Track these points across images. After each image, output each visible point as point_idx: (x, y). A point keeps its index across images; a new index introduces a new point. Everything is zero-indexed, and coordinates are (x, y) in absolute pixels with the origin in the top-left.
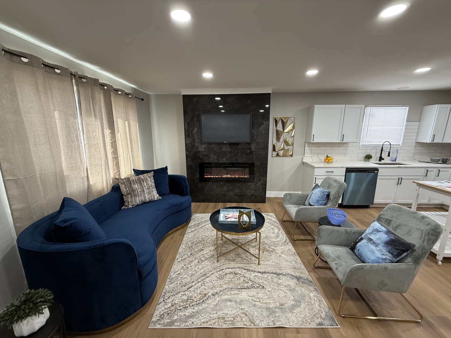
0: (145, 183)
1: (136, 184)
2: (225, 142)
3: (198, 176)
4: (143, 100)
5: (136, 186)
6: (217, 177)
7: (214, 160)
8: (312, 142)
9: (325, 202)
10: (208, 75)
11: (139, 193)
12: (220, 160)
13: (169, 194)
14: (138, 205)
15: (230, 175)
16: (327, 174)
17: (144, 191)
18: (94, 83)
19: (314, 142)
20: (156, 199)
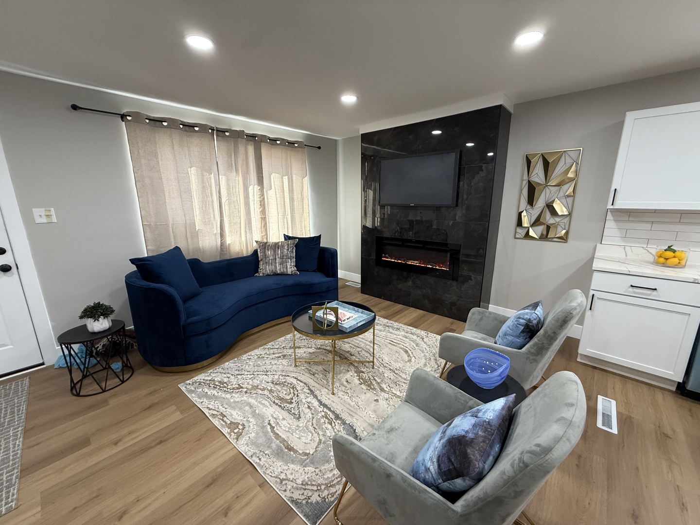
0: (280, 250)
1: (270, 251)
2: (411, 205)
3: (373, 257)
4: (319, 148)
5: (269, 252)
6: (399, 261)
7: (396, 234)
8: (612, 207)
9: (520, 341)
10: (349, 99)
11: (270, 261)
12: (405, 234)
13: (314, 271)
14: (268, 275)
15: (418, 262)
16: (635, 293)
17: (276, 259)
18: (238, 135)
19: (617, 206)
20: (289, 272)
